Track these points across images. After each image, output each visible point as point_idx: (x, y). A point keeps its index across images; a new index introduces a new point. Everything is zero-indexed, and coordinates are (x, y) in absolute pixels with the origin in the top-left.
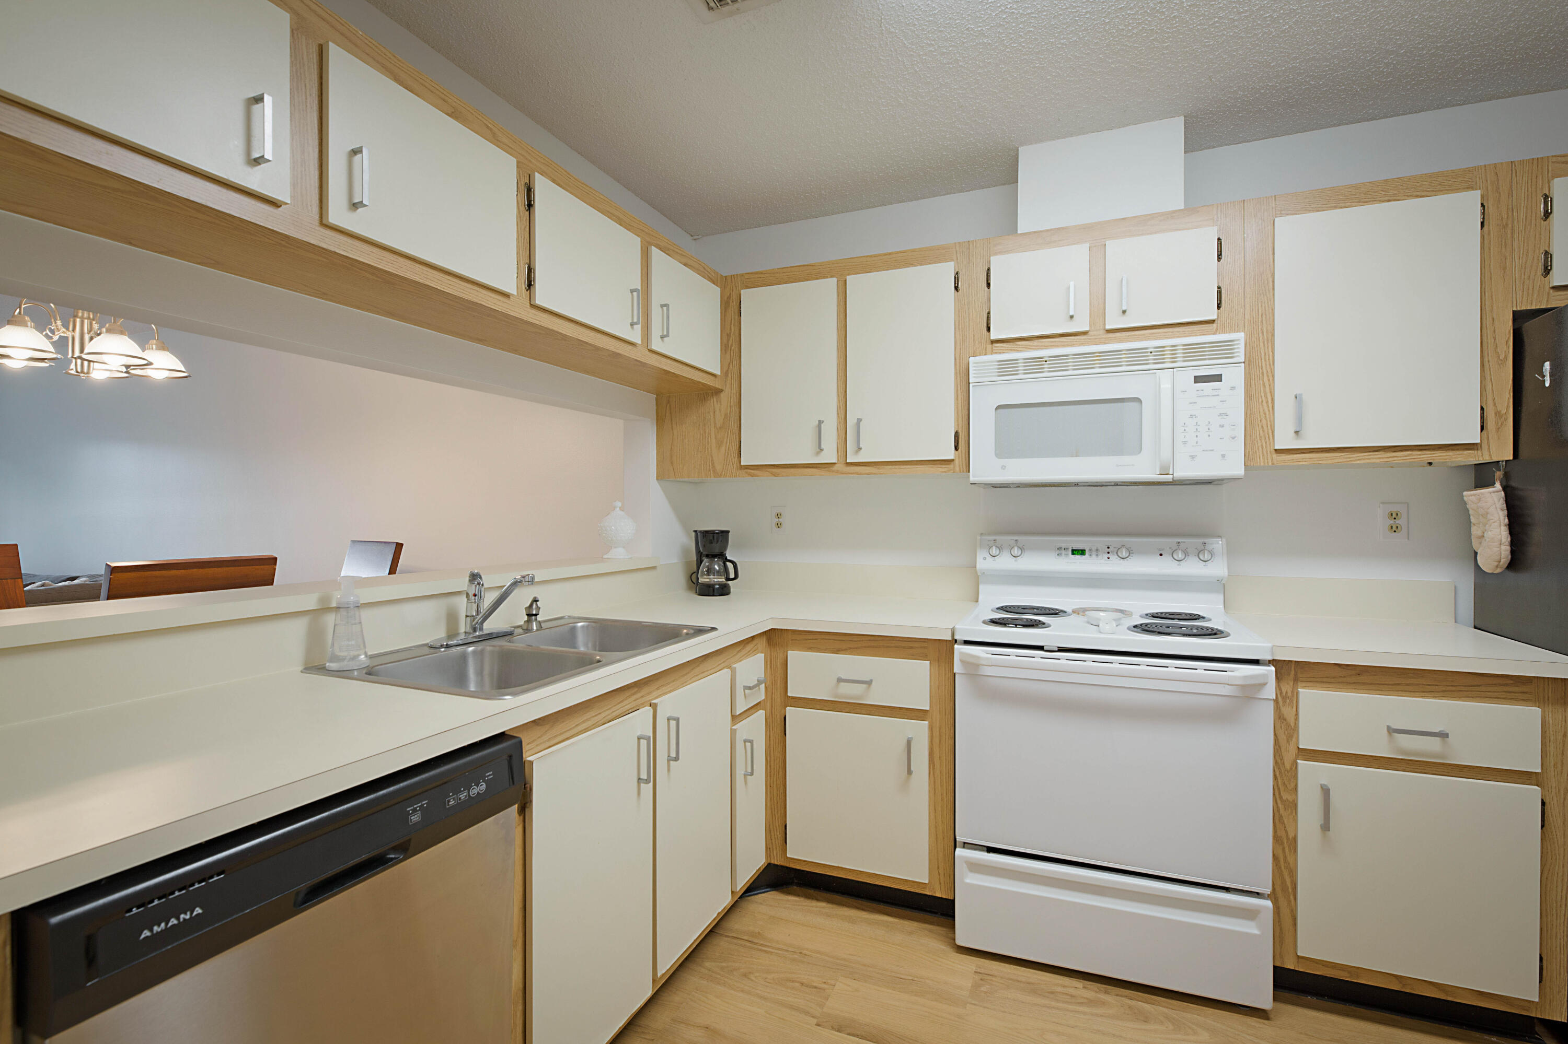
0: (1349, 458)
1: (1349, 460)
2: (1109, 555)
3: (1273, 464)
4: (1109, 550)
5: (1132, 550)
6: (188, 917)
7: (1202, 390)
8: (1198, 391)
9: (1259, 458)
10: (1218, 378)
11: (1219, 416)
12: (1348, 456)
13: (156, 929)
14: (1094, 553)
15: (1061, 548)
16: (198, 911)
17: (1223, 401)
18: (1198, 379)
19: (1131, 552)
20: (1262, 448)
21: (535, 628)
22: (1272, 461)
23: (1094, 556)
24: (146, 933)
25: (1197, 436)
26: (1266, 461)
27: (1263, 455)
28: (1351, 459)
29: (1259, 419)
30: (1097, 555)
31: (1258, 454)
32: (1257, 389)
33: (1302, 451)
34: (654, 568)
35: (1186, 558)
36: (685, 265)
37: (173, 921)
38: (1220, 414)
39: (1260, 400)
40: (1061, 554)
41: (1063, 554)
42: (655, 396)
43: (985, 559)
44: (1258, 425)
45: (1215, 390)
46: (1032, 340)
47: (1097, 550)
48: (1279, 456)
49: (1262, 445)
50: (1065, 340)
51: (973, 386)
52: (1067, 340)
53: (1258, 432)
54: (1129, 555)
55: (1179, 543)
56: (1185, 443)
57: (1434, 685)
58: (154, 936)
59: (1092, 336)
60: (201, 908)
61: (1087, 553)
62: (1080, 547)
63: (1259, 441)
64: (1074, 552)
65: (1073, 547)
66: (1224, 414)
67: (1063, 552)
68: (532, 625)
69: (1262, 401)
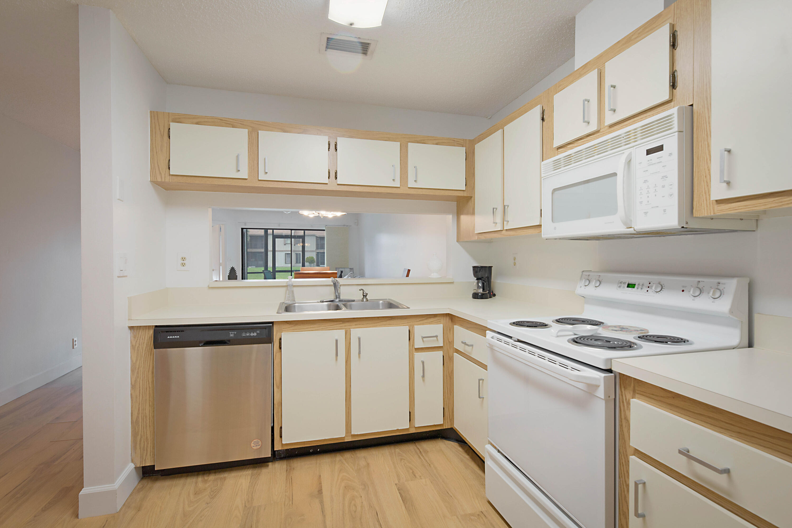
0: (781, 202)
1: (781, 204)
2: (648, 289)
3: (714, 213)
4: (649, 285)
5: (664, 286)
6: (176, 337)
7: (651, 160)
8: (648, 161)
9: (704, 209)
10: (660, 148)
11: (662, 179)
12: (781, 201)
13: (170, 337)
14: (640, 287)
15: (622, 282)
16: (178, 337)
17: (664, 166)
18: (649, 152)
19: (663, 287)
20: (706, 200)
21: (365, 301)
22: (714, 211)
23: (639, 289)
24: (169, 337)
25: (648, 197)
26: (709, 211)
27: (707, 206)
28: (783, 203)
29: (704, 175)
30: (642, 289)
31: (703, 206)
32: (703, 150)
33: (738, 200)
34: (453, 283)
35: (701, 295)
36: (437, 144)
37: (173, 337)
38: (663, 177)
39: (705, 158)
40: (621, 286)
41: (622, 287)
42: (456, 202)
43: (581, 287)
44: (704, 181)
45: (659, 158)
46: (574, 143)
47: (643, 285)
48: (719, 206)
49: (706, 198)
50: (589, 139)
51: (543, 179)
52: (590, 139)
53: (703, 187)
54: (660, 291)
55: (699, 282)
56: (641, 202)
57: (731, 424)
58: (170, 338)
59: (602, 132)
60: (179, 336)
61: (636, 286)
62: (632, 282)
63: (704, 194)
64: (629, 286)
65: (629, 282)
66: (664, 176)
67: (622, 285)
68: (364, 299)
69: (707, 159)
